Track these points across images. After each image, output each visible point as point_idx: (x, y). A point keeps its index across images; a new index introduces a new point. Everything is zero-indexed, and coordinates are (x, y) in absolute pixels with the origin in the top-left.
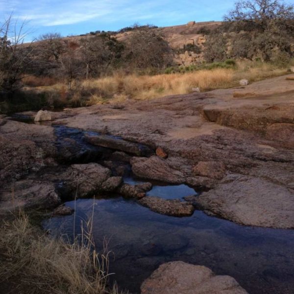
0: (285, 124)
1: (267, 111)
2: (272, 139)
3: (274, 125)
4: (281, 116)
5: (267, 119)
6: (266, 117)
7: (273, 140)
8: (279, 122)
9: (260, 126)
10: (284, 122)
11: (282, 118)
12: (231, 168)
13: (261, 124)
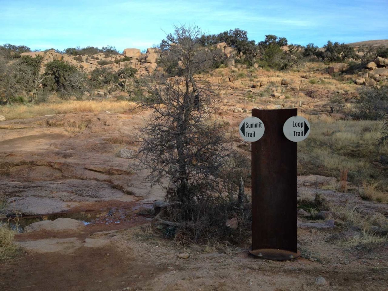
0: (23, 166)
1: (7, 157)
2: (16, 177)
3: (14, 168)
4: (20, 161)
5: (9, 164)
6: (8, 162)
7: (18, 178)
8: (18, 165)
9: (4, 169)
10: (22, 165)
11: (21, 162)
12: (9, 194)
13: (4, 168)
